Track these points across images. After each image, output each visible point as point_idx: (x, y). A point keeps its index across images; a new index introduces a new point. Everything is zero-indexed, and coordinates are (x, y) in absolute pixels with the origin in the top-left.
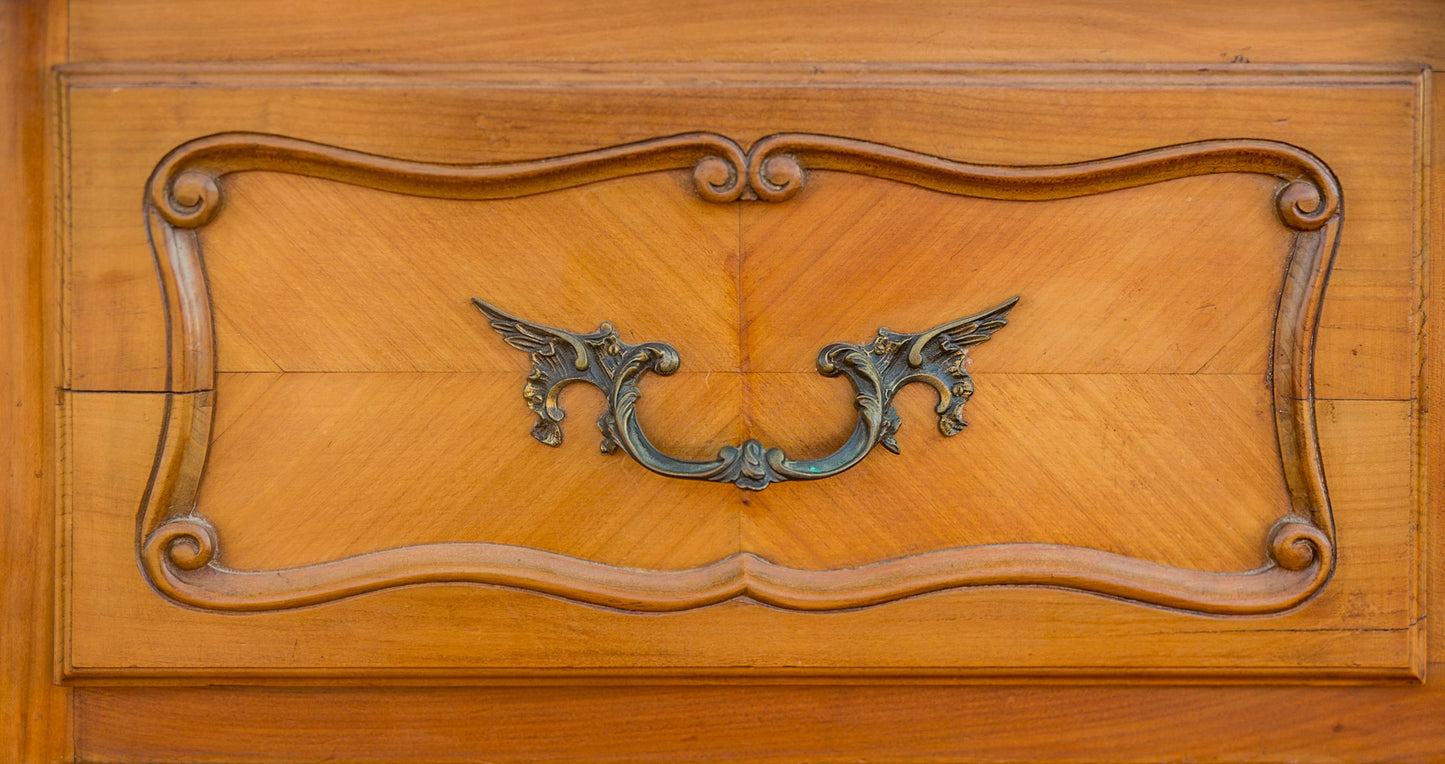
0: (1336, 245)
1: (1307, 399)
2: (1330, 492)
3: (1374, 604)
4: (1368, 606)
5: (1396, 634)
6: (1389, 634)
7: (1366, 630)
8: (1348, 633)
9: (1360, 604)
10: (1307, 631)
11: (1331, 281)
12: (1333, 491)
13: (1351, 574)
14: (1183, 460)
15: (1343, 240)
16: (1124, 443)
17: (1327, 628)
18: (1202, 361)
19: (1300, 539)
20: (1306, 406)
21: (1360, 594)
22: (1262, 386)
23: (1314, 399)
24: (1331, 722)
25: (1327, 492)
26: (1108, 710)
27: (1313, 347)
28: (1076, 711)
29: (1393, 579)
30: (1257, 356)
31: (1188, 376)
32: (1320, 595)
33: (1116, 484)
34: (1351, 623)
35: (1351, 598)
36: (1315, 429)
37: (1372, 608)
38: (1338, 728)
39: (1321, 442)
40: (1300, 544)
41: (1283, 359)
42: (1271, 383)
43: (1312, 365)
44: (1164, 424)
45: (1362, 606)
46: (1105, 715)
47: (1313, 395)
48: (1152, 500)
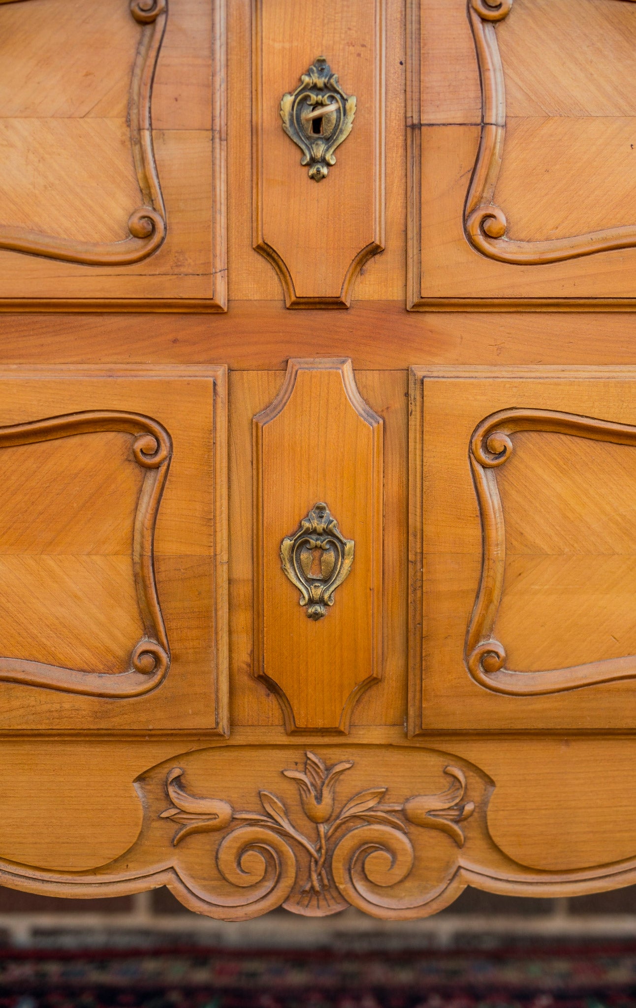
0: (164, 32)
1: (148, 129)
2: (162, 188)
3: (191, 259)
4: (187, 260)
5: (205, 277)
6: (200, 277)
7: (186, 275)
8: (174, 277)
9: (181, 259)
10: (150, 275)
11: (161, 54)
12: (164, 187)
13: (176, 239)
14: (76, 173)
15: (168, 28)
16: (39, 161)
17: (162, 273)
18: (87, 109)
19: (144, 217)
20: (146, 134)
21: (182, 252)
22: (125, 125)
23: (152, 129)
24: (171, 337)
25: (160, 189)
26: (33, 329)
27: (150, 97)
28: (13, 330)
29: (202, 243)
30: (120, 106)
31: (78, 119)
32: (158, 253)
33: (34, 187)
34: (176, 270)
35: (176, 254)
36: (153, 150)
37: (190, 261)
38: (175, 341)
39: (156, 156)
40: (144, 220)
41: (135, 107)
42: (128, 122)
43: (150, 108)
44: (65, 149)
45: (183, 260)
46: (31, 333)
47: (151, 127)
48: (57, 197)
